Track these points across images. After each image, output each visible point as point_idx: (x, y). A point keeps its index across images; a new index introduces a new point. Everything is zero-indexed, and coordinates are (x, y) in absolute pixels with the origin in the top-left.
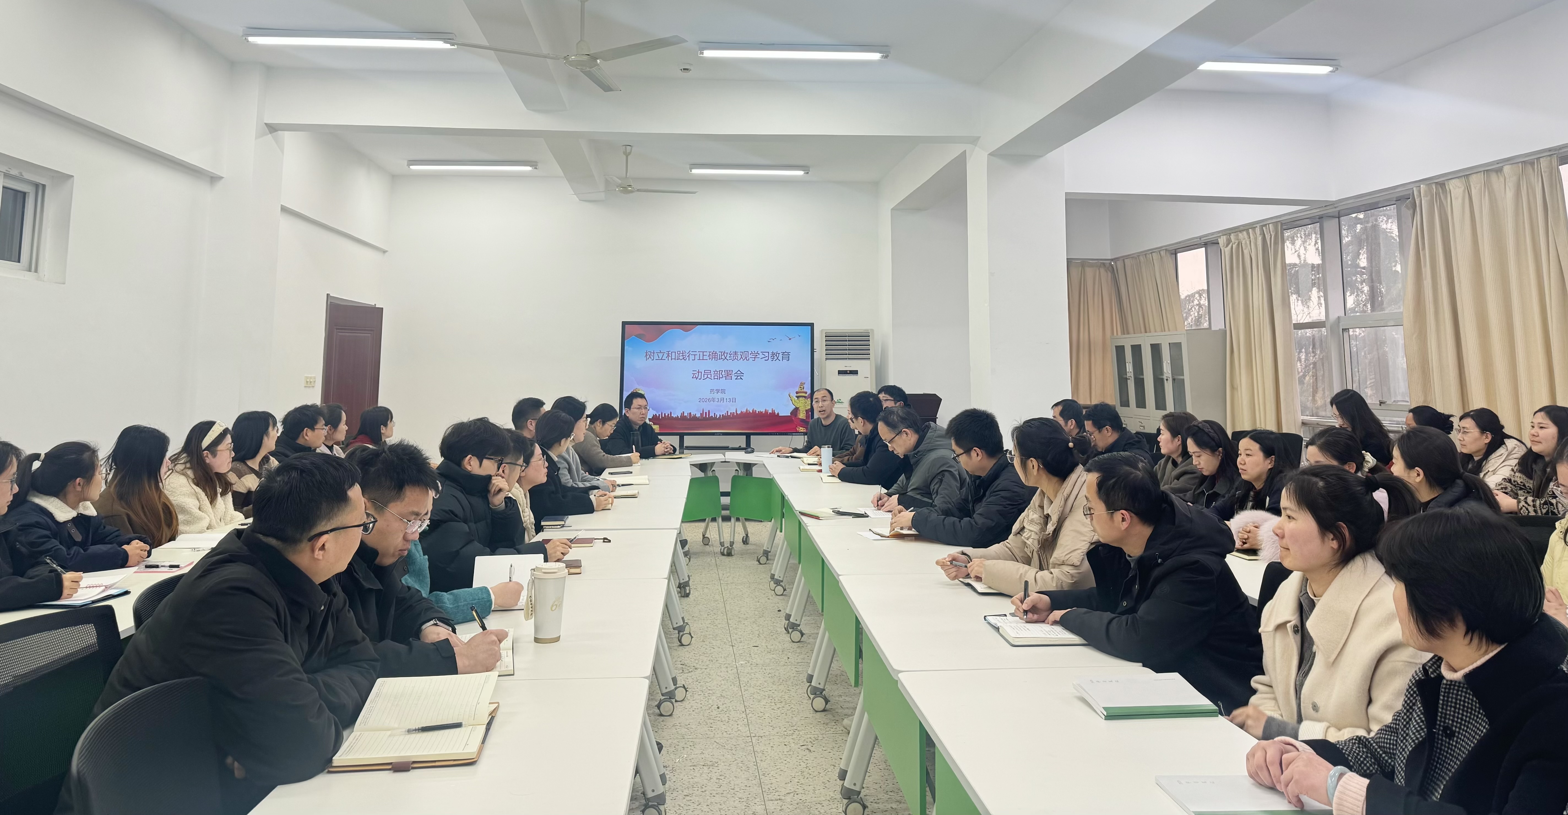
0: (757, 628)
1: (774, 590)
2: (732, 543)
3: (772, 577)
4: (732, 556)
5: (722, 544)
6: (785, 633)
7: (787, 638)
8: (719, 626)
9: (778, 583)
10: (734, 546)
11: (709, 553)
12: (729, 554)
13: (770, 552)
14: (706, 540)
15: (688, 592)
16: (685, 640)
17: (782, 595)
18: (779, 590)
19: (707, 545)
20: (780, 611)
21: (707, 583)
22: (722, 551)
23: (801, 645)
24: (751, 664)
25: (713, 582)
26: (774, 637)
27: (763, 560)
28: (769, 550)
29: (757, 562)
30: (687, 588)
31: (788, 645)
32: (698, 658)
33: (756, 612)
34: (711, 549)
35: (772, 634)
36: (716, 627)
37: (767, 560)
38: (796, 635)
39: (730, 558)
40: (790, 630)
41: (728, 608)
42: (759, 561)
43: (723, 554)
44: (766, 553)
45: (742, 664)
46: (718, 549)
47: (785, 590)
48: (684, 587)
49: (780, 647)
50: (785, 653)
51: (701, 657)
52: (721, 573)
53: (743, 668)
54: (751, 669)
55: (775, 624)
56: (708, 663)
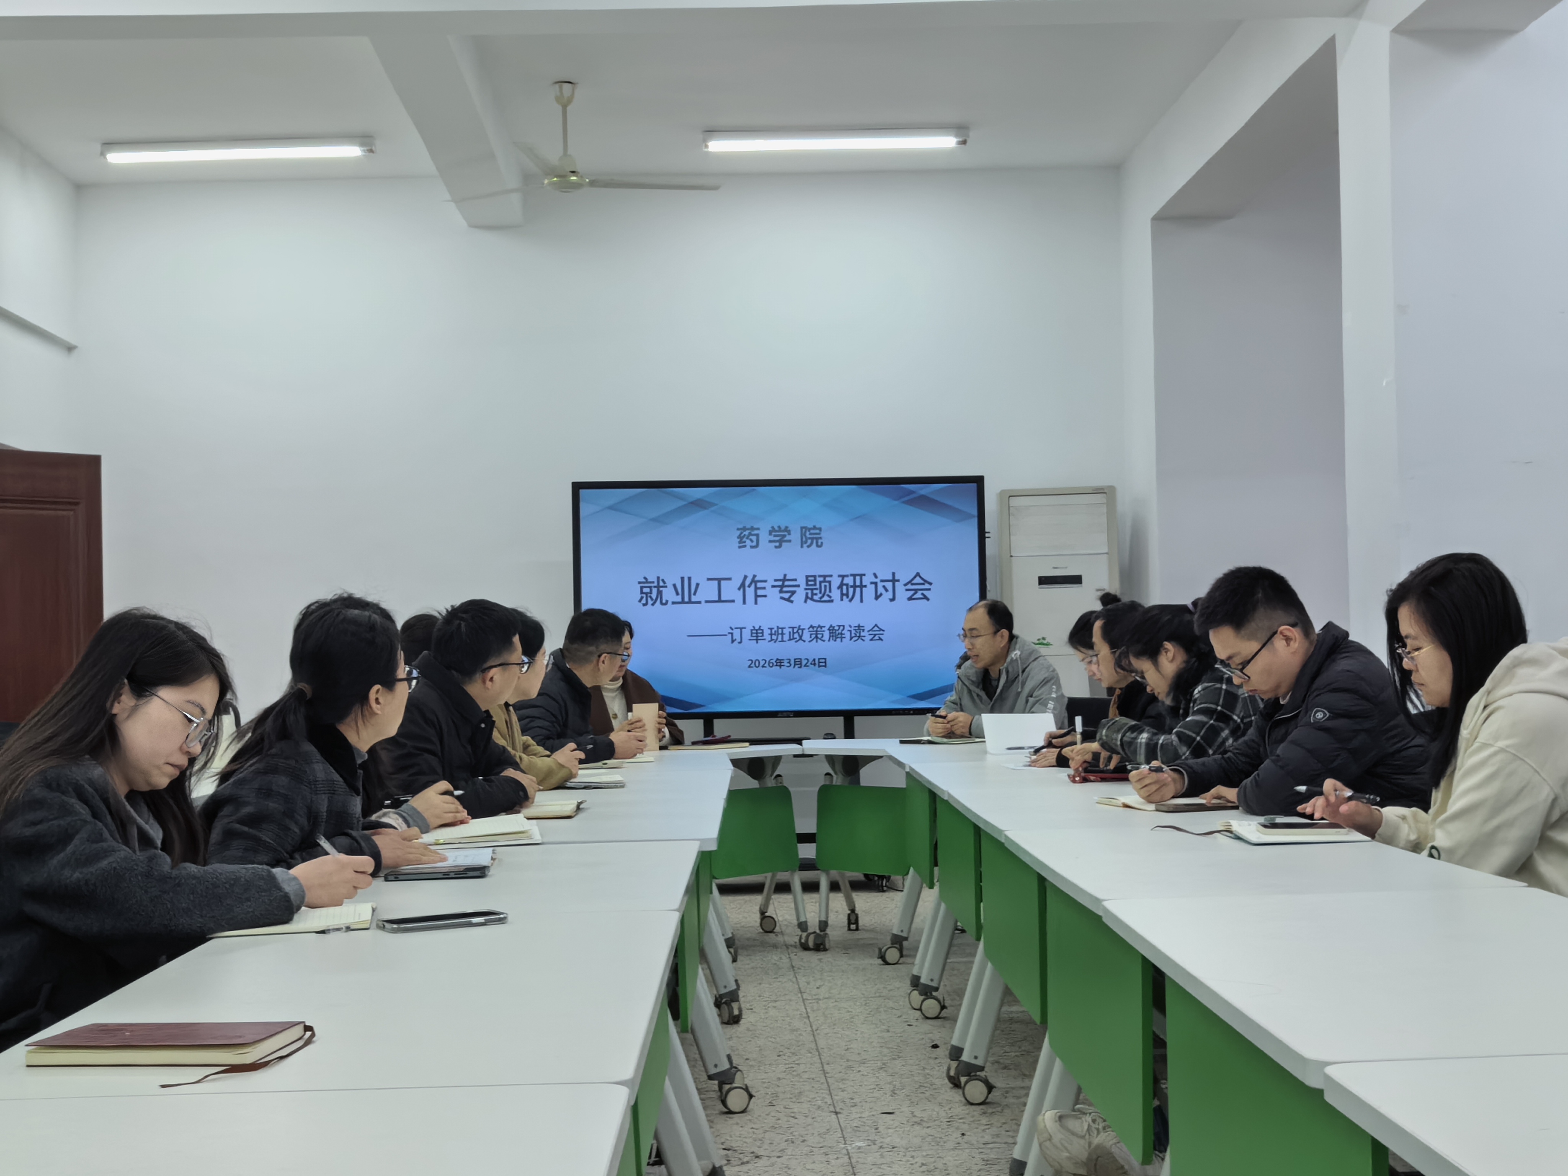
0: (889, 1079)
1: (920, 1009)
2: (824, 925)
3: (915, 982)
4: (825, 950)
5: (803, 926)
6: (951, 1088)
7: (956, 1096)
8: (806, 1076)
9: (927, 992)
10: (828, 931)
11: (775, 946)
12: (820, 946)
13: (906, 939)
14: (768, 924)
15: (736, 1012)
16: (736, 1100)
17: (937, 1018)
18: (931, 1006)
19: (771, 932)
20: (935, 1046)
21: (774, 998)
22: (803, 941)
23: (990, 1111)
24: (881, 1147)
25: (787, 997)
26: (928, 1094)
27: (892, 955)
28: (904, 934)
29: (880, 961)
30: (735, 1005)
31: (960, 1109)
32: (760, 1136)
33: (885, 1051)
34: (780, 939)
35: (923, 1089)
36: (797, 1079)
37: (902, 956)
38: (976, 1090)
39: (821, 955)
40: (963, 1079)
41: (822, 1043)
42: (882, 957)
43: (805, 947)
44: (898, 941)
45: (859, 1148)
46: (793, 936)
47: (943, 1007)
48: (728, 1004)
49: (943, 1114)
50: (955, 1124)
51: (767, 1135)
52: (802, 981)
53: (860, 1155)
54: (882, 1156)
55: (927, 1071)
56: (783, 1145)
